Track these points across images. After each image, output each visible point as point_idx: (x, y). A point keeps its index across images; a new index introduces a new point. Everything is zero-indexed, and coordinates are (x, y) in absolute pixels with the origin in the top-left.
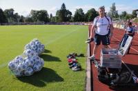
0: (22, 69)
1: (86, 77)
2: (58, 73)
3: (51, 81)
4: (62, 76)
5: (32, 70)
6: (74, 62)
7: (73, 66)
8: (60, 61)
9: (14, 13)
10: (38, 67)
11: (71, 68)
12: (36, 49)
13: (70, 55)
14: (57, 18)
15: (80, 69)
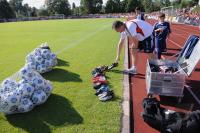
0: (11, 104)
1: (122, 114)
2: (74, 106)
3: (60, 123)
4: (80, 112)
5: (30, 103)
6: (103, 83)
7: (101, 92)
8: (80, 81)
9: (23, 4)
10: (41, 97)
11: (97, 94)
12: (43, 62)
13: (98, 70)
14: (82, 9)
15: (112, 96)
